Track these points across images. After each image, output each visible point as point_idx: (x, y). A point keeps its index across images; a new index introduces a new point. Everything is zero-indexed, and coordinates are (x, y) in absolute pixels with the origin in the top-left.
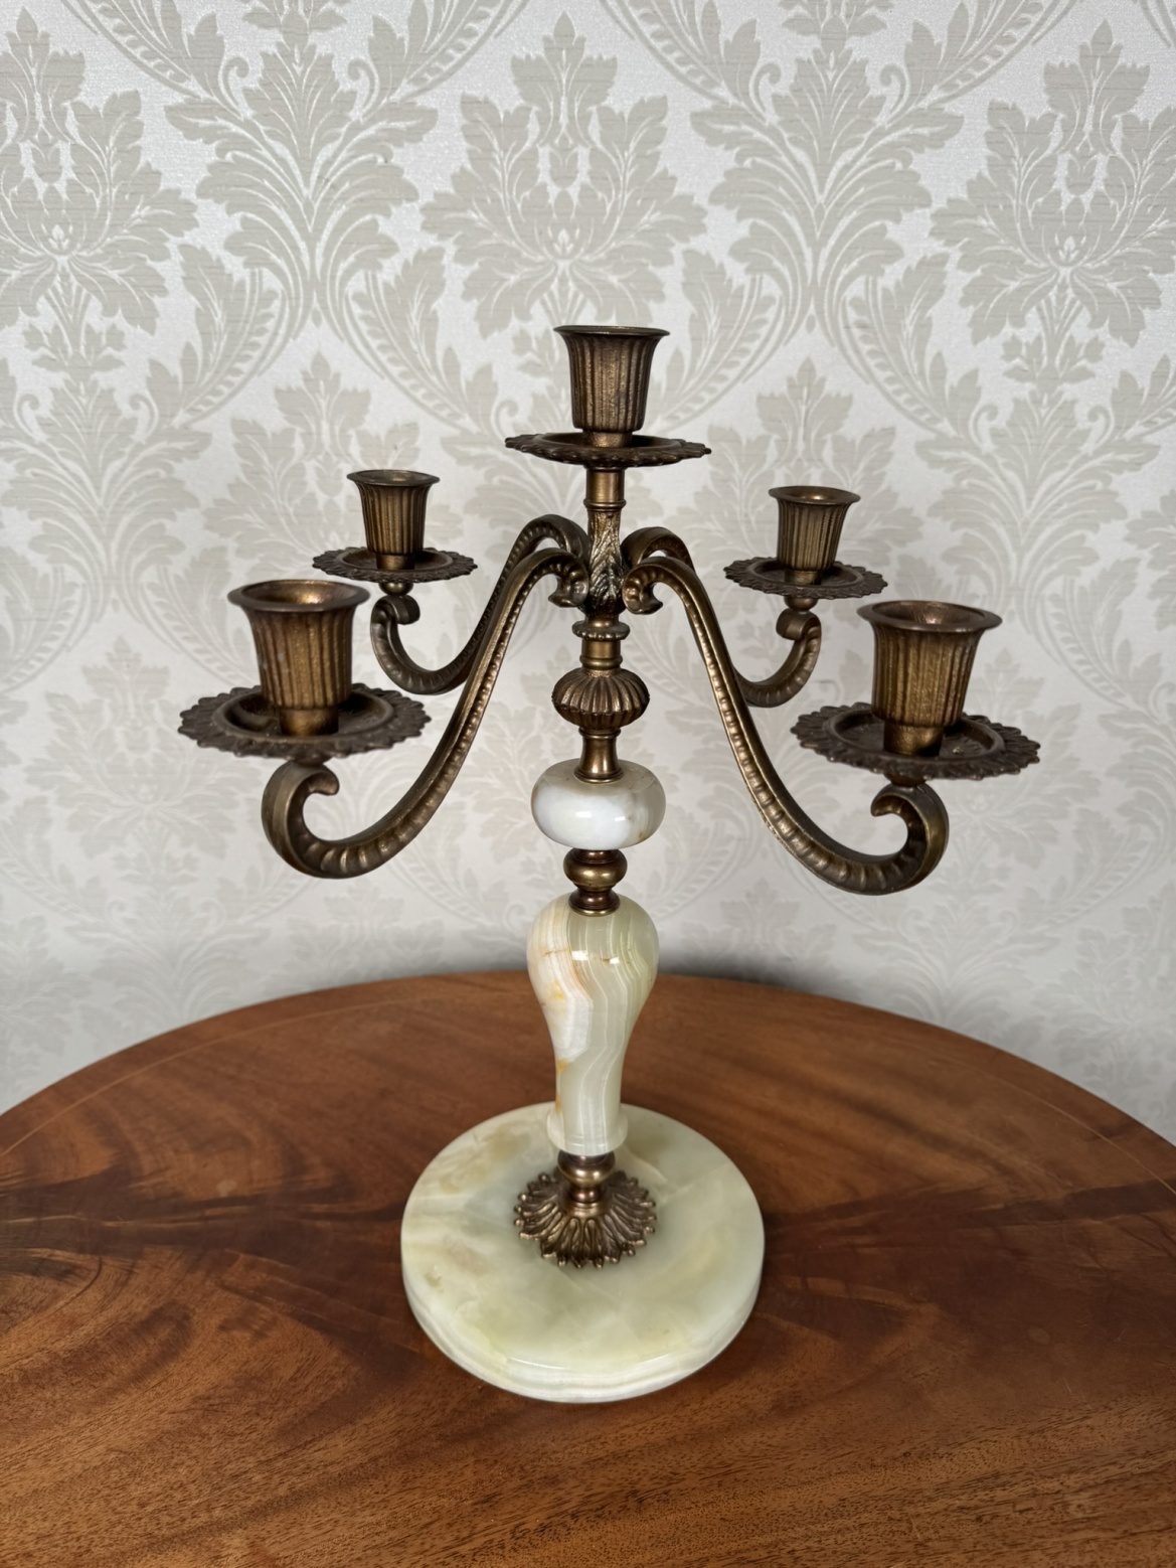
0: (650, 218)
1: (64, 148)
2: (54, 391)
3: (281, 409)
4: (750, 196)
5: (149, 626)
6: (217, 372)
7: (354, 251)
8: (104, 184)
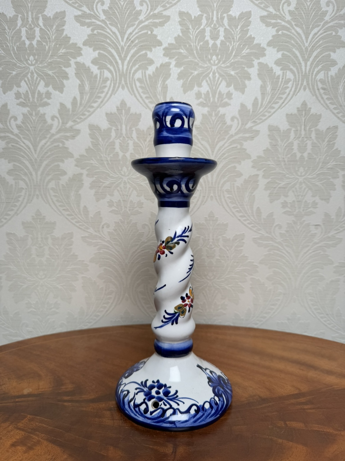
0: (245, 51)
1: (37, 30)
2: (23, 114)
3: (107, 120)
4: (282, 43)
5: (50, 206)
6: (85, 107)
7: (138, 63)
8: (50, 42)
